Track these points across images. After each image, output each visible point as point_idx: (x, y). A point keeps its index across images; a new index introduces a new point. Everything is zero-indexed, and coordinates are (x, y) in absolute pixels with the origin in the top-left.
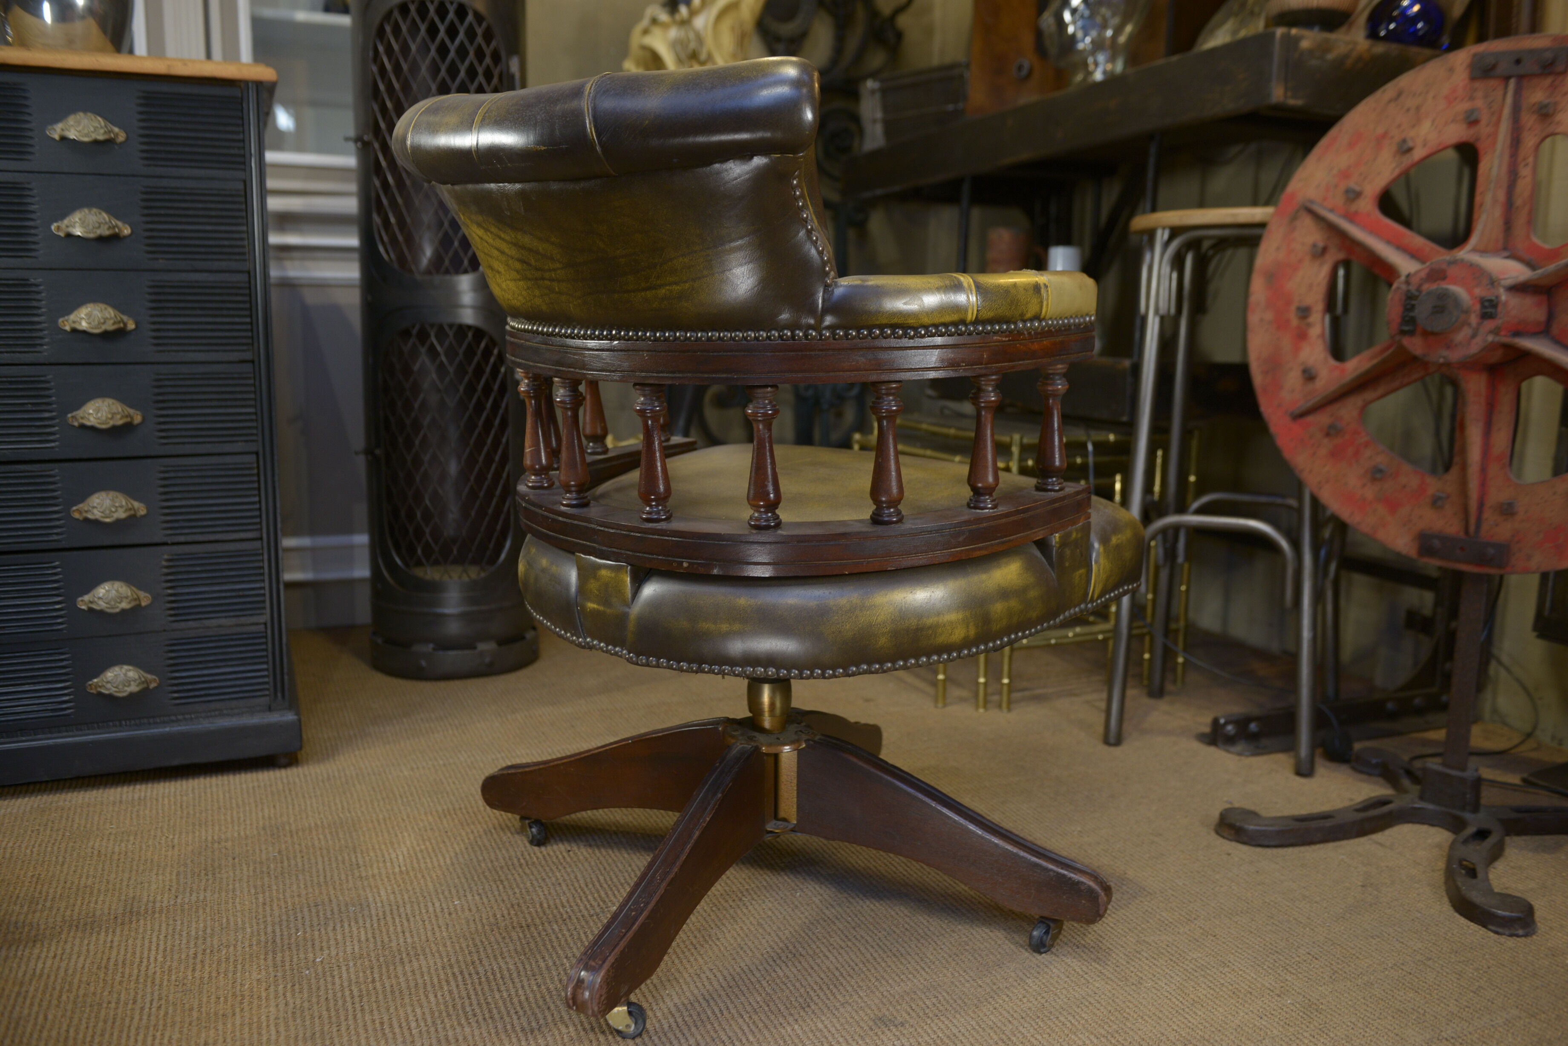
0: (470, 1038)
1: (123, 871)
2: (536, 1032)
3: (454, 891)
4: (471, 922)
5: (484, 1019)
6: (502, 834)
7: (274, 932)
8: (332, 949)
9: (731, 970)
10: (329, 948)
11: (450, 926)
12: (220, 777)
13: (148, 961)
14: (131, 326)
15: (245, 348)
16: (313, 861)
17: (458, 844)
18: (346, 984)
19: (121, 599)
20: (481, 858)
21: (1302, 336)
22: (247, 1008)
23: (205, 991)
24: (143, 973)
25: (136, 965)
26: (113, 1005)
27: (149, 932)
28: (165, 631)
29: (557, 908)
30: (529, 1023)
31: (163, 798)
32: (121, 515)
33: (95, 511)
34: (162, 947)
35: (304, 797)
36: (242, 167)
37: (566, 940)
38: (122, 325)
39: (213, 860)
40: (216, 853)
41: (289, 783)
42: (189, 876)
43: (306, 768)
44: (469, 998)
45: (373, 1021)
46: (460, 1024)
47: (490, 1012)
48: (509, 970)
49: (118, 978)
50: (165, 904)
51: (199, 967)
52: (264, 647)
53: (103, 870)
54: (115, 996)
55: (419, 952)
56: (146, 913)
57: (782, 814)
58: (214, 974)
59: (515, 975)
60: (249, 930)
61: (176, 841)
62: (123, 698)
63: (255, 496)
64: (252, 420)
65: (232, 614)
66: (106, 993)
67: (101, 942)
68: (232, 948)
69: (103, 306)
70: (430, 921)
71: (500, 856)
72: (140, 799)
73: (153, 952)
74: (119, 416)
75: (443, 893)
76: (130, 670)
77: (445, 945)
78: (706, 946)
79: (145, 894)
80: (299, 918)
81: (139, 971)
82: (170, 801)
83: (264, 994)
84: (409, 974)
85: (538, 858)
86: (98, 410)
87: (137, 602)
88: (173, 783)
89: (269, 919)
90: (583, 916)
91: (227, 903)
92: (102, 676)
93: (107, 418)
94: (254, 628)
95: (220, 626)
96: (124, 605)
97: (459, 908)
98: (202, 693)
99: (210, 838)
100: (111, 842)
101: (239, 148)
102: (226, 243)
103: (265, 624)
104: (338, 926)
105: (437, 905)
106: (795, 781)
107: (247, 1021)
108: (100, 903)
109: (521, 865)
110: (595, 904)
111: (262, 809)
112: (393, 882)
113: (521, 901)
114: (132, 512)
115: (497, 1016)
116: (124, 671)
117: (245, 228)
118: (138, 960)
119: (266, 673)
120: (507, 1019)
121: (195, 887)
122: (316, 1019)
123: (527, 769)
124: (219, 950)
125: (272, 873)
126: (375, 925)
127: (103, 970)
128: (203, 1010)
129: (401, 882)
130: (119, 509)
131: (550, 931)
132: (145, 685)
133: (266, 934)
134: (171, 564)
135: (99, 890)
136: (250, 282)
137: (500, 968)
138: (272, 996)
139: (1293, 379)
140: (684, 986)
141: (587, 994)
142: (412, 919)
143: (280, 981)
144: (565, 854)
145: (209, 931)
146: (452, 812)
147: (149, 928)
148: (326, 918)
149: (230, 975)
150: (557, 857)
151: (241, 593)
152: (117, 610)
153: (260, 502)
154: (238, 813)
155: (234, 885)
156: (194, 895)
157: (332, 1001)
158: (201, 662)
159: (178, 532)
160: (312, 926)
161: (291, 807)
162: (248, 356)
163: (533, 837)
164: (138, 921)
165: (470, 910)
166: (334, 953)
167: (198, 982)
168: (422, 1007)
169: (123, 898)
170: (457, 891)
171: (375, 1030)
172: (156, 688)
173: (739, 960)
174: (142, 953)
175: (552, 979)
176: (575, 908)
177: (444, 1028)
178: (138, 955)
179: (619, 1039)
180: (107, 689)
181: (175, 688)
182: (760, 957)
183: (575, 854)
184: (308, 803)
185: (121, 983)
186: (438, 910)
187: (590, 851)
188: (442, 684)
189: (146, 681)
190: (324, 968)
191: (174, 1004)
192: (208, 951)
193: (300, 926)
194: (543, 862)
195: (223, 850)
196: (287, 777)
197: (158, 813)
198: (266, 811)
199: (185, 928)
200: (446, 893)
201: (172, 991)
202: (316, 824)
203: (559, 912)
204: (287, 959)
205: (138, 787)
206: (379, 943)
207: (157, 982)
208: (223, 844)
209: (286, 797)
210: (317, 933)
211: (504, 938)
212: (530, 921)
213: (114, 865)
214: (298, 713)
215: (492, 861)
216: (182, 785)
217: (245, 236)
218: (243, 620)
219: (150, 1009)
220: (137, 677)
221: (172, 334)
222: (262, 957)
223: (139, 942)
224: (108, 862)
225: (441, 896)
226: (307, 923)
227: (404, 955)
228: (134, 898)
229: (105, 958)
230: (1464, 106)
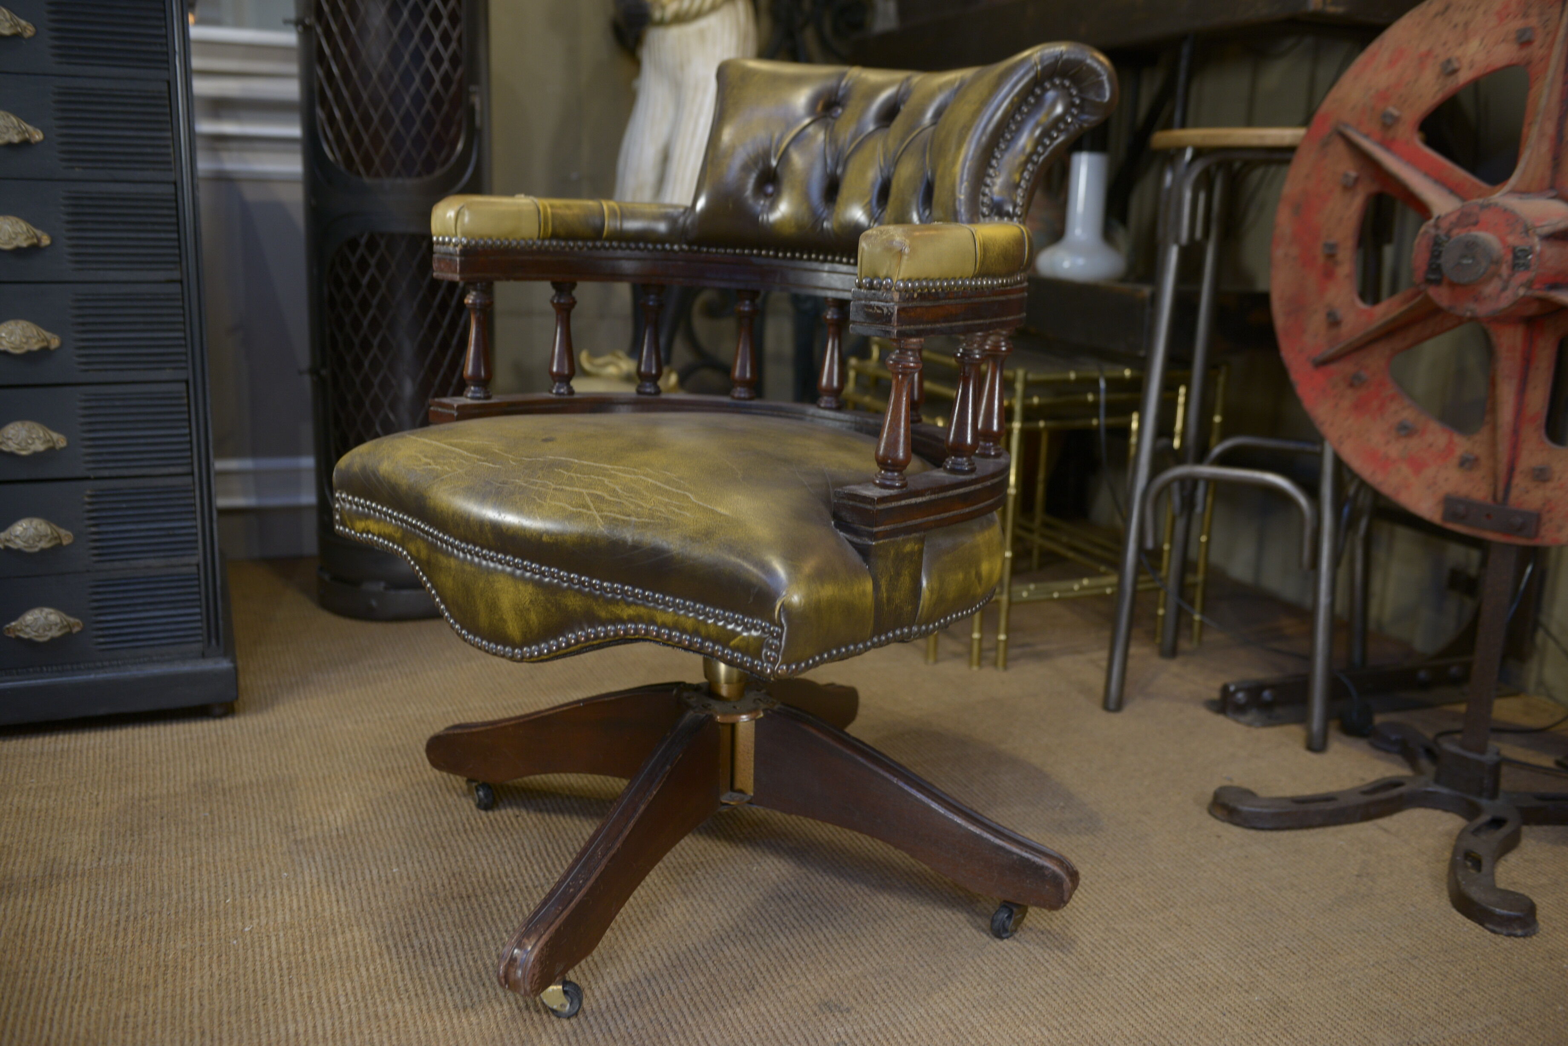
0: (400, 1014)
1: (44, 830)
2: (469, 1009)
3: (393, 857)
4: (409, 892)
5: (417, 995)
6: (448, 796)
7: (201, 898)
8: (262, 917)
9: (677, 949)
10: (259, 917)
11: (387, 895)
12: (149, 728)
13: (68, 927)
14: (46, 241)
15: (172, 266)
16: (246, 822)
17: (401, 806)
18: (275, 955)
19: (41, 537)
20: (424, 822)
21: (1328, 274)
22: (170, 980)
23: (127, 961)
24: (62, 940)
25: (55, 932)
26: (30, 974)
27: (70, 897)
28: (88, 571)
29: (500, 877)
30: (463, 1000)
31: (88, 749)
32: (39, 447)
33: (10, 443)
34: (82, 914)
35: (239, 750)
36: (166, 66)
37: (507, 913)
38: (35, 241)
39: (140, 819)
40: (144, 812)
41: (223, 735)
42: (114, 836)
43: (242, 719)
44: (402, 972)
45: (301, 995)
46: (391, 1000)
47: (423, 987)
48: (445, 943)
49: (36, 946)
50: (87, 867)
51: (121, 935)
52: (196, 589)
53: (22, 829)
54: (32, 964)
55: (353, 922)
56: (68, 876)
57: (738, 785)
58: (137, 943)
59: (451, 949)
60: (175, 896)
61: (100, 798)
62: (44, 643)
63: (184, 427)
64: (180, 346)
65: (162, 554)
66: (23, 962)
67: (19, 906)
68: (157, 915)
69: (14, 219)
70: (367, 890)
71: (444, 820)
72: (62, 750)
73: (74, 919)
74: (34, 341)
75: (381, 859)
76: (51, 613)
77: (380, 916)
78: (654, 922)
79: (67, 856)
80: (229, 884)
81: (59, 938)
82: (95, 753)
83: (188, 965)
84: (341, 946)
85: (484, 823)
86: (11, 334)
87: (58, 541)
88: (99, 733)
89: (197, 884)
90: (527, 887)
91: (153, 866)
92: (20, 619)
93: (21, 342)
94: (185, 570)
95: (148, 567)
96: (44, 544)
97: (397, 877)
98: (130, 638)
99: (137, 795)
100: (32, 798)
101: (161, 44)
102: (149, 150)
103: (198, 565)
104: (270, 892)
105: (375, 872)
106: (752, 752)
107: (170, 992)
108: (18, 864)
109: (465, 831)
110: (540, 875)
111: (194, 765)
112: (330, 846)
113: (463, 870)
114: (51, 444)
115: (429, 992)
116: (44, 614)
117: (169, 134)
118: (57, 926)
119: (198, 617)
120: (440, 996)
121: (120, 849)
122: (242, 992)
123: (474, 730)
124: (143, 917)
125: (202, 834)
126: (309, 893)
127: (20, 937)
128: (125, 981)
129: (337, 846)
130: (37, 441)
131: (491, 902)
132: (67, 630)
133: (193, 900)
134: (94, 500)
135: (17, 851)
136: (176, 195)
137: (436, 941)
138: (197, 967)
139: (1317, 322)
140: (626, 965)
141: (520, 972)
142: (347, 887)
143: (206, 951)
144: (513, 819)
145: (133, 896)
146: (397, 770)
147: (70, 892)
148: (257, 884)
149: (154, 944)
150: (504, 822)
151: (171, 532)
152: (37, 550)
153: (190, 434)
154: (168, 768)
155: (161, 847)
156: (119, 857)
157: (259, 973)
158: (128, 605)
159: (102, 465)
160: (242, 893)
161: (224, 762)
162: (176, 275)
163: (480, 800)
164: (58, 884)
165: (409, 878)
166: (264, 922)
167: (120, 951)
168: (352, 981)
169: (43, 859)
170: (397, 858)
171: (302, 1004)
172: (79, 633)
173: (685, 938)
174: (62, 919)
175: (489, 954)
176: (520, 878)
177: (375, 1004)
178: (57, 921)
179: (553, 1018)
180: (26, 633)
181: (100, 633)
182: (708, 935)
183: (524, 819)
184: (244, 758)
185: (38, 951)
186: (375, 878)
187: (540, 816)
188: (394, 627)
189: (69, 625)
190: (252, 938)
191: (95, 975)
192: (132, 918)
193: (230, 892)
194: (489, 828)
195: (151, 809)
196: (222, 728)
197: (81, 767)
198: (198, 766)
199: (108, 893)
200: (385, 860)
201: (93, 960)
202: (251, 782)
203: (502, 882)
204: (215, 928)
205: (61, 737)
206: (312, 912)
207: (77, 950)
208: (151, 802)
209: (219, 751)
210: (247, 900)
211: (442, 909)
212: (470, 891)
213: (34, 823)
214: (234, 661)
215: (435, 826)
216: (108, 736)
217: (170, 143)
218: (174, 561)
219: (69, 979)
220: (58, 621)
221: (90, 251)
222: (189, 925)
223: (59, 908)
224: (28, 820)
225: (379, 863)
226: (237, 889)
227: (337, 926)
228: (54, 859)
229: (23, 924)
230: (1517, 24)
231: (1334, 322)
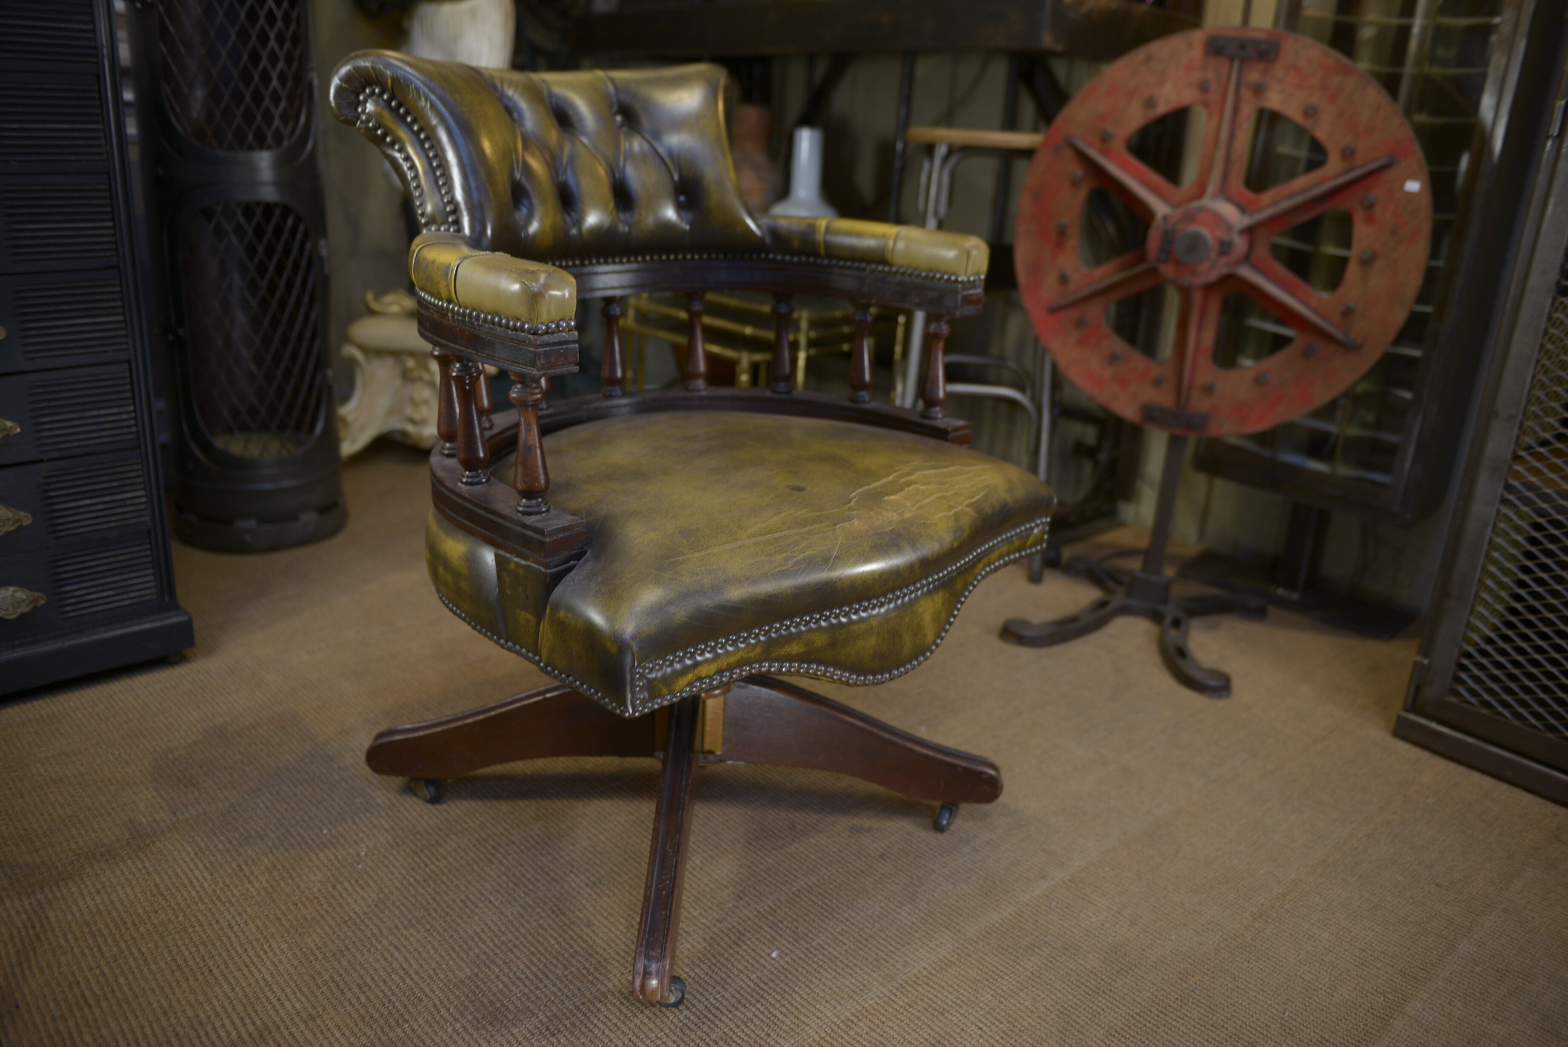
8: (367, 841)
13: (199, 880)
15: (109, 254)
18: (404, 872)
19: (4, 522)
21: (1059, 245)
22: (330, 909)
24: (203, 893)
25: (189, 887)
26: (199, 929)
27: (176, 853)
28: (44, 548)
35: (221, 693)
36: (96, 60)
39: (181, 771)
40: (178, 763)
42: (170, 791)
43: (199, 663)
44: (522, 866)
46: (531, 890)
47: (548, 874)
49: (182, 902)
50: (169, 822)
51: (253, 878)
52: (149, 553)
53: (73, 797)
54: (193, 919)
56: (156, 833)
58: (274, 883)
61: (125, 756)
62: (13, 620)
63: (129, 405)
64: (120, 329)
66: (182, 918)
67: (135, 870)
76: (15, 591)
79: (140, 816)
80: (313, 817)
81: (197, 891)
82: (82, 714)
84: (454, 854)
87: (20, 523)
88: (71, 695)
89: (285, 822)
96: (7, 528)
98: (91, 604)
99: (158, 749)
100: (56, 766)
101: (90, 39)
102: (83, 143)
103: (149, 531)
104: (356, 819)
107: (339, 920)
111: (189, 712)
114: (6, 432)
116: (11, 593)
117: (101, 127)
118: (188, 883)
119: (152, 578)
121: (185, 801)
127: (160, 897)
128: (291, 917)
132: (34, 604)
134: (45, 481)
135: (87, 818)
136: (110, 184)
138: (345, 894)
139: (1050, 282)
143: (342, 879)
147: (171, 847)
148: (339, 813)
149: (290, 881)
151: (123, 503)
153: (135, 411)
154: (167, 718)
156: (191, 809)
157: (403, 889)
158: (87, 575)
159: (47, 448)
160: (331, 823)
161: (216, 706)
162: (112, 261)
164: (155, 843)
166: (371, 845)
168: (487, 881)
169: (119, 822)
172: (43, 605)
174: (185, 873)
177: (520, 896)
178: (184, 878)
181: (62, 603)
185: (188, 906)
188: (271, 557)
189: (34, 600)
190: (373, 860)
191: (259, 917)
193: (320, 824)
195: (183, 760)
197: (81, 729)
198: (195, 713)
199: (209, 843)
201: (246, 905)
202: (257, 722)
204: (332, 857)
205: (36, 703)
207: (224, 899)
208: (177, 753)
209: (203, 696)
210: (341, 829)
213: (80, 790)
214: (186, 614)
219: (239, 925)
220: (25, 597)
221: (31, 242)
222: (307, 859)
224: (71, 787)
226: (325, 820)
228: (131, 820)
229: (152, 885)
230: (1197, 76)
231: (1064, 280)
